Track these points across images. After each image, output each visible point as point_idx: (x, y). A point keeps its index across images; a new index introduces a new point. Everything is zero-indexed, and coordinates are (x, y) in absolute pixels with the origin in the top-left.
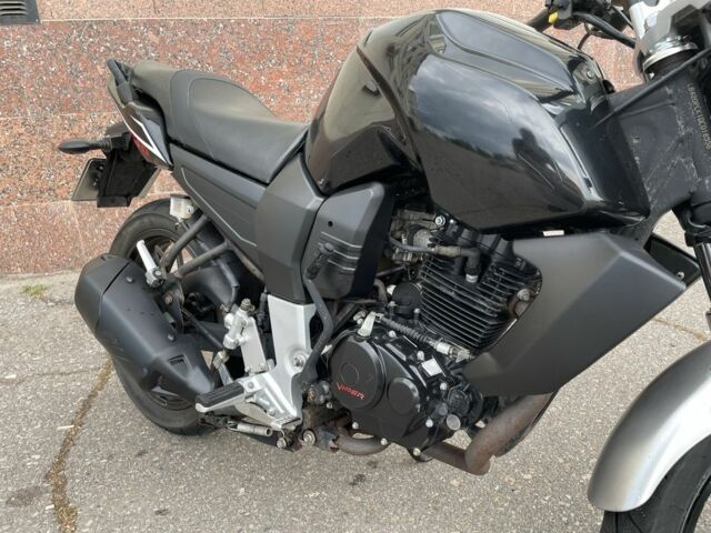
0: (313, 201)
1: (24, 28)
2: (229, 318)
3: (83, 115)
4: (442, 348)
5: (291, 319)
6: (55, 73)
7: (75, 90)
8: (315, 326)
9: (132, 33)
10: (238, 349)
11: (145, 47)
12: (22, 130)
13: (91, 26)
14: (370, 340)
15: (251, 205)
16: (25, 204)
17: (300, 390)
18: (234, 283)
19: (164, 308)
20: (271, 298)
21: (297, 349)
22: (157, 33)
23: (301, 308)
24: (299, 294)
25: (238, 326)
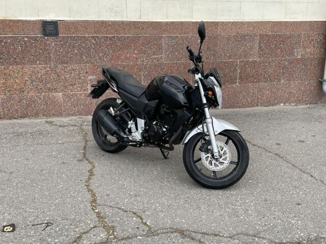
0: (147, 102)
1: (54, 38)
2: (129, 122)
3: (69, 65)
4: (166, 127)
5: (141, 122)
6: (61, 52)
7: (67, 57)
8: (145, 124)
9: (87, 40)
10: (131, 128)
11: (91, 45)
12: (49, 70)
13: (75, 38)
14: (155, 125)
15: (135, 101)
16: (47, 93)
17: (142, 134)
18: (130, 116)
19: (116, 120)
20: (138, 119)
21: (142, 127)
22: (95, 40)
23: (143, 120)
24: (143, 118)
25: (131, 124)
